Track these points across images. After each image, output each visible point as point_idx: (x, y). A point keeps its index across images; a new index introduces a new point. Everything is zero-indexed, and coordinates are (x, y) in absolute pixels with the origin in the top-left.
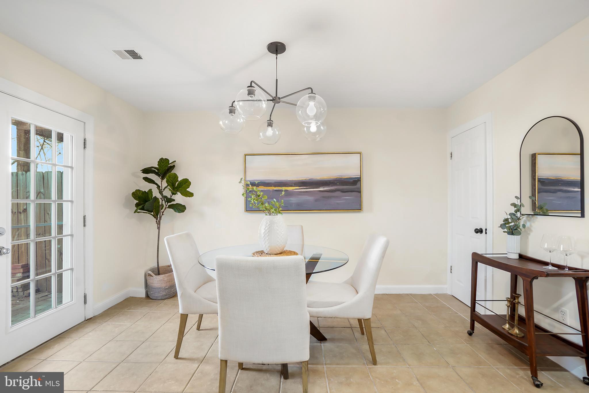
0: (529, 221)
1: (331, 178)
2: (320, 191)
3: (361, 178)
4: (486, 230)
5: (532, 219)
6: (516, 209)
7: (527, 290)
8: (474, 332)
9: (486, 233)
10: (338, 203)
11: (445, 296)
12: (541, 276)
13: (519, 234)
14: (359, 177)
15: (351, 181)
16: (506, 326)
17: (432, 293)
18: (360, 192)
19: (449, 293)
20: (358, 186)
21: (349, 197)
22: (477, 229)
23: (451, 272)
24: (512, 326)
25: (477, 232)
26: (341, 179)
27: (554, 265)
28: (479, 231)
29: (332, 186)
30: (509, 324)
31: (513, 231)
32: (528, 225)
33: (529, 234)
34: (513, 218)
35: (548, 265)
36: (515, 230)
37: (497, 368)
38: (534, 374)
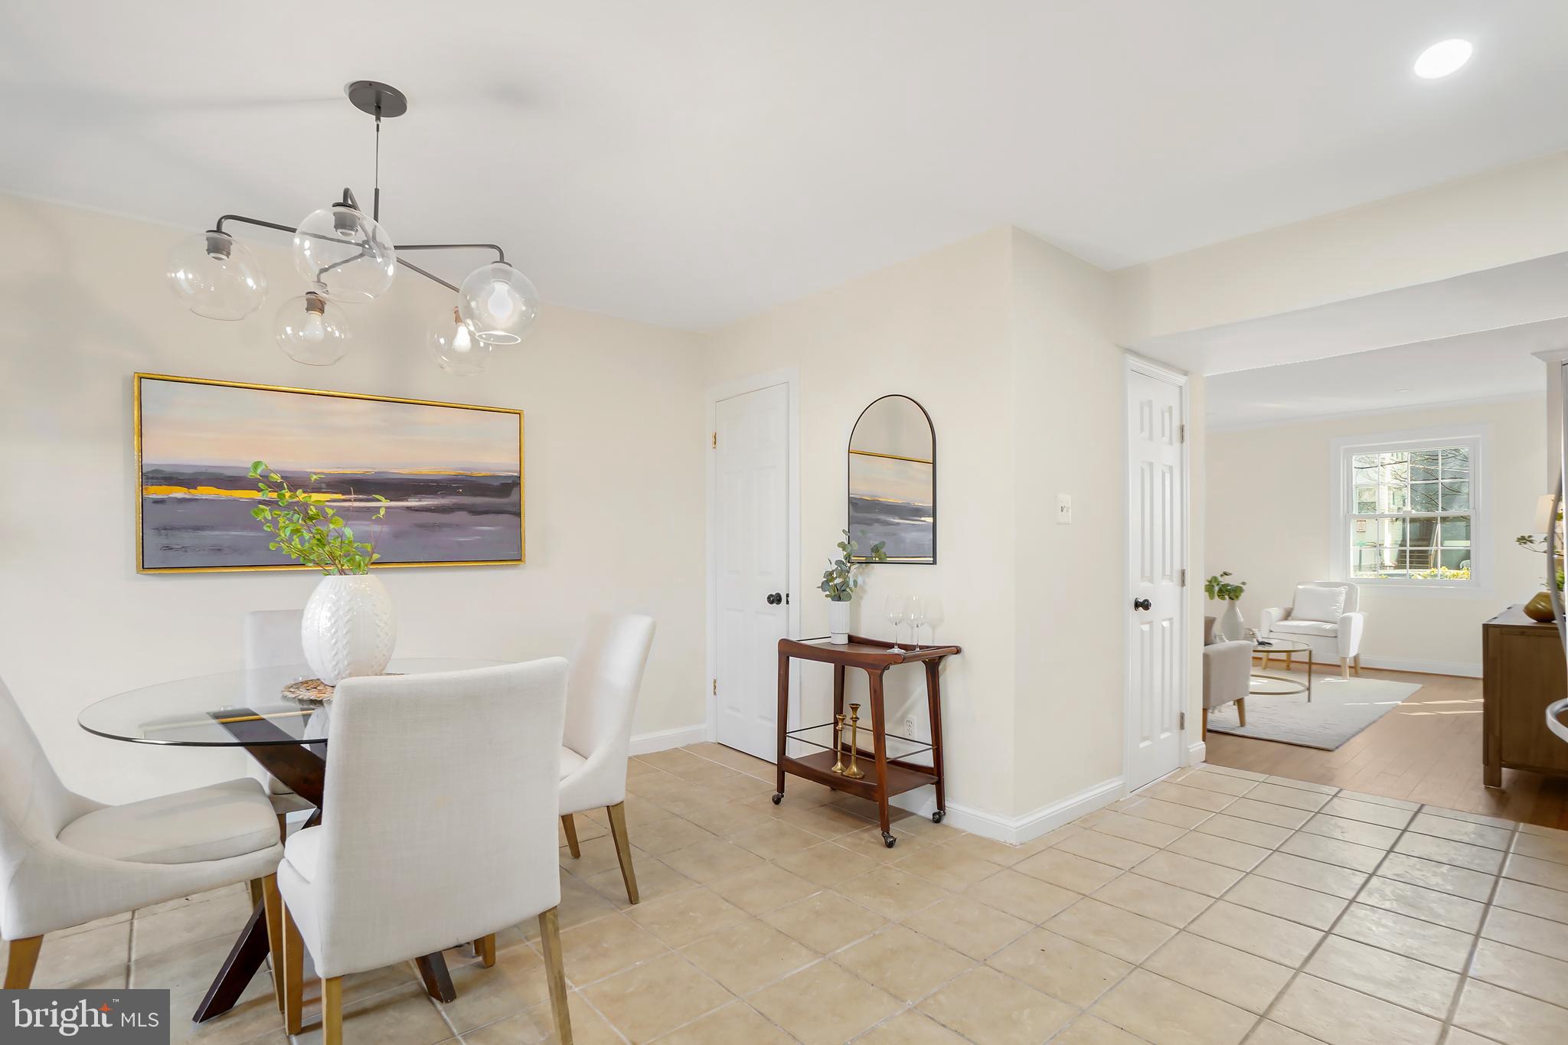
0: (861, 574)
1: (439, 475)
2: (409, 508)
3: (522, 476)
4: (788, 596)
5: (867, 570)
6: (845, 553)
7: (875, 691)
8: (783, 796)
9: (788, 602)
10: (460, 544)
11: (704, 747)
12: (896, 663)
13: (849, 598)
14: (516, 474)
15: (496, 483)
16: (839, 765)
17: (678, 745)
18: (518, 514)
19: (711, 738)
20: (513, 498)
21: (488, 528)
22: (771, 595)
23: (715, 693)
24: (846, 763)
25: (771, 602)
26: (469, 478)
27: (901, 646)
28: (775, 599)
29: (444, 496)
31: (839, 594)
32: (860, 580)
33: (861, 598)
34: (842, 568)
35: (893, 647)
36: (843, 591)
37: (833, 841)
38: (886, 829)
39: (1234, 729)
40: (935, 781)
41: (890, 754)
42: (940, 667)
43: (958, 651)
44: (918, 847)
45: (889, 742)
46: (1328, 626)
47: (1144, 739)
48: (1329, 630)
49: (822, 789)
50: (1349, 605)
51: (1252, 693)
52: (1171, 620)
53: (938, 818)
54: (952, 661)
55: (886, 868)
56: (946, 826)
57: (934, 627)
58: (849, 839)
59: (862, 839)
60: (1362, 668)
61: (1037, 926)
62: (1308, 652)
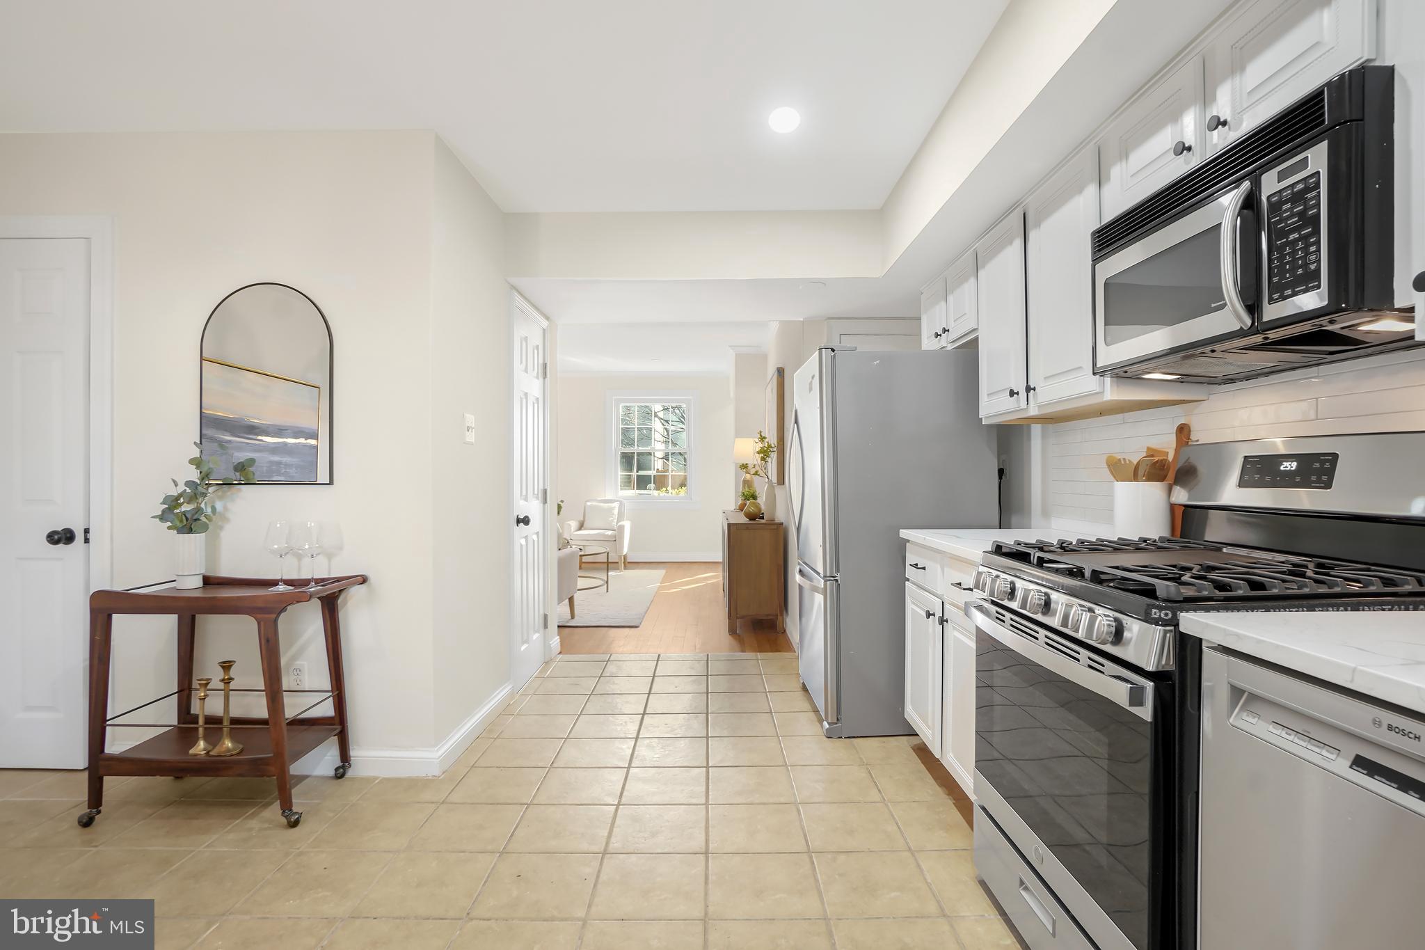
0: (221, 498)
4: (87, 531)
5: (229, 493)
6: (198, 471)
7: (268, 641)
8: (99, 812)
9: (87, 540)
12: (298, 602)
13: (205, 528)
16: (199, 745)
22: (54, 533)
24: (214, 740)
25: (54, 542)
27: (288, 582)
28: (61, 538)
30: (206, 738)
31: (189, 524)
32: (219, 506)
33: (221, 528)
34: (196, 491)
35: (277, 584)
36: (196, 520)
37: (207, 846)
38: (286, 805)
39: (567, 622)
40: (338, 731)
41: (290, 713)
42: (339, 601)
43: (364, 580)
44: (331, 815)
45: (288, 700)
46: (610, 533)
47: (524, 642)
48: (610, 536)
49: (161, 783)
50: (621, 516)
51: (579, 590)
52: (537, 533)
53: (340, 774)
54: (356, 594)
55: (301, 854)
56: (353, 779)
57: (330, 556)
58: (231, 836)
59: (251, 829)
60: (629, 563)
61: (501, 853)
62: (606, 554)
